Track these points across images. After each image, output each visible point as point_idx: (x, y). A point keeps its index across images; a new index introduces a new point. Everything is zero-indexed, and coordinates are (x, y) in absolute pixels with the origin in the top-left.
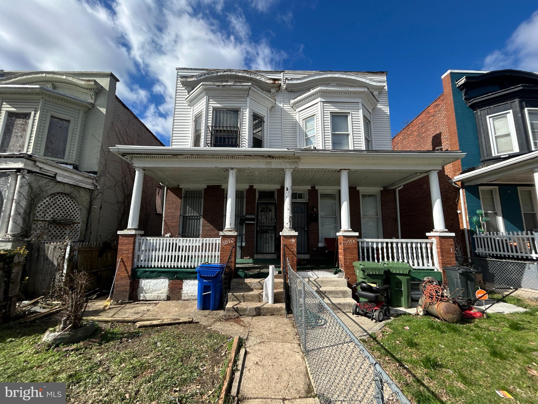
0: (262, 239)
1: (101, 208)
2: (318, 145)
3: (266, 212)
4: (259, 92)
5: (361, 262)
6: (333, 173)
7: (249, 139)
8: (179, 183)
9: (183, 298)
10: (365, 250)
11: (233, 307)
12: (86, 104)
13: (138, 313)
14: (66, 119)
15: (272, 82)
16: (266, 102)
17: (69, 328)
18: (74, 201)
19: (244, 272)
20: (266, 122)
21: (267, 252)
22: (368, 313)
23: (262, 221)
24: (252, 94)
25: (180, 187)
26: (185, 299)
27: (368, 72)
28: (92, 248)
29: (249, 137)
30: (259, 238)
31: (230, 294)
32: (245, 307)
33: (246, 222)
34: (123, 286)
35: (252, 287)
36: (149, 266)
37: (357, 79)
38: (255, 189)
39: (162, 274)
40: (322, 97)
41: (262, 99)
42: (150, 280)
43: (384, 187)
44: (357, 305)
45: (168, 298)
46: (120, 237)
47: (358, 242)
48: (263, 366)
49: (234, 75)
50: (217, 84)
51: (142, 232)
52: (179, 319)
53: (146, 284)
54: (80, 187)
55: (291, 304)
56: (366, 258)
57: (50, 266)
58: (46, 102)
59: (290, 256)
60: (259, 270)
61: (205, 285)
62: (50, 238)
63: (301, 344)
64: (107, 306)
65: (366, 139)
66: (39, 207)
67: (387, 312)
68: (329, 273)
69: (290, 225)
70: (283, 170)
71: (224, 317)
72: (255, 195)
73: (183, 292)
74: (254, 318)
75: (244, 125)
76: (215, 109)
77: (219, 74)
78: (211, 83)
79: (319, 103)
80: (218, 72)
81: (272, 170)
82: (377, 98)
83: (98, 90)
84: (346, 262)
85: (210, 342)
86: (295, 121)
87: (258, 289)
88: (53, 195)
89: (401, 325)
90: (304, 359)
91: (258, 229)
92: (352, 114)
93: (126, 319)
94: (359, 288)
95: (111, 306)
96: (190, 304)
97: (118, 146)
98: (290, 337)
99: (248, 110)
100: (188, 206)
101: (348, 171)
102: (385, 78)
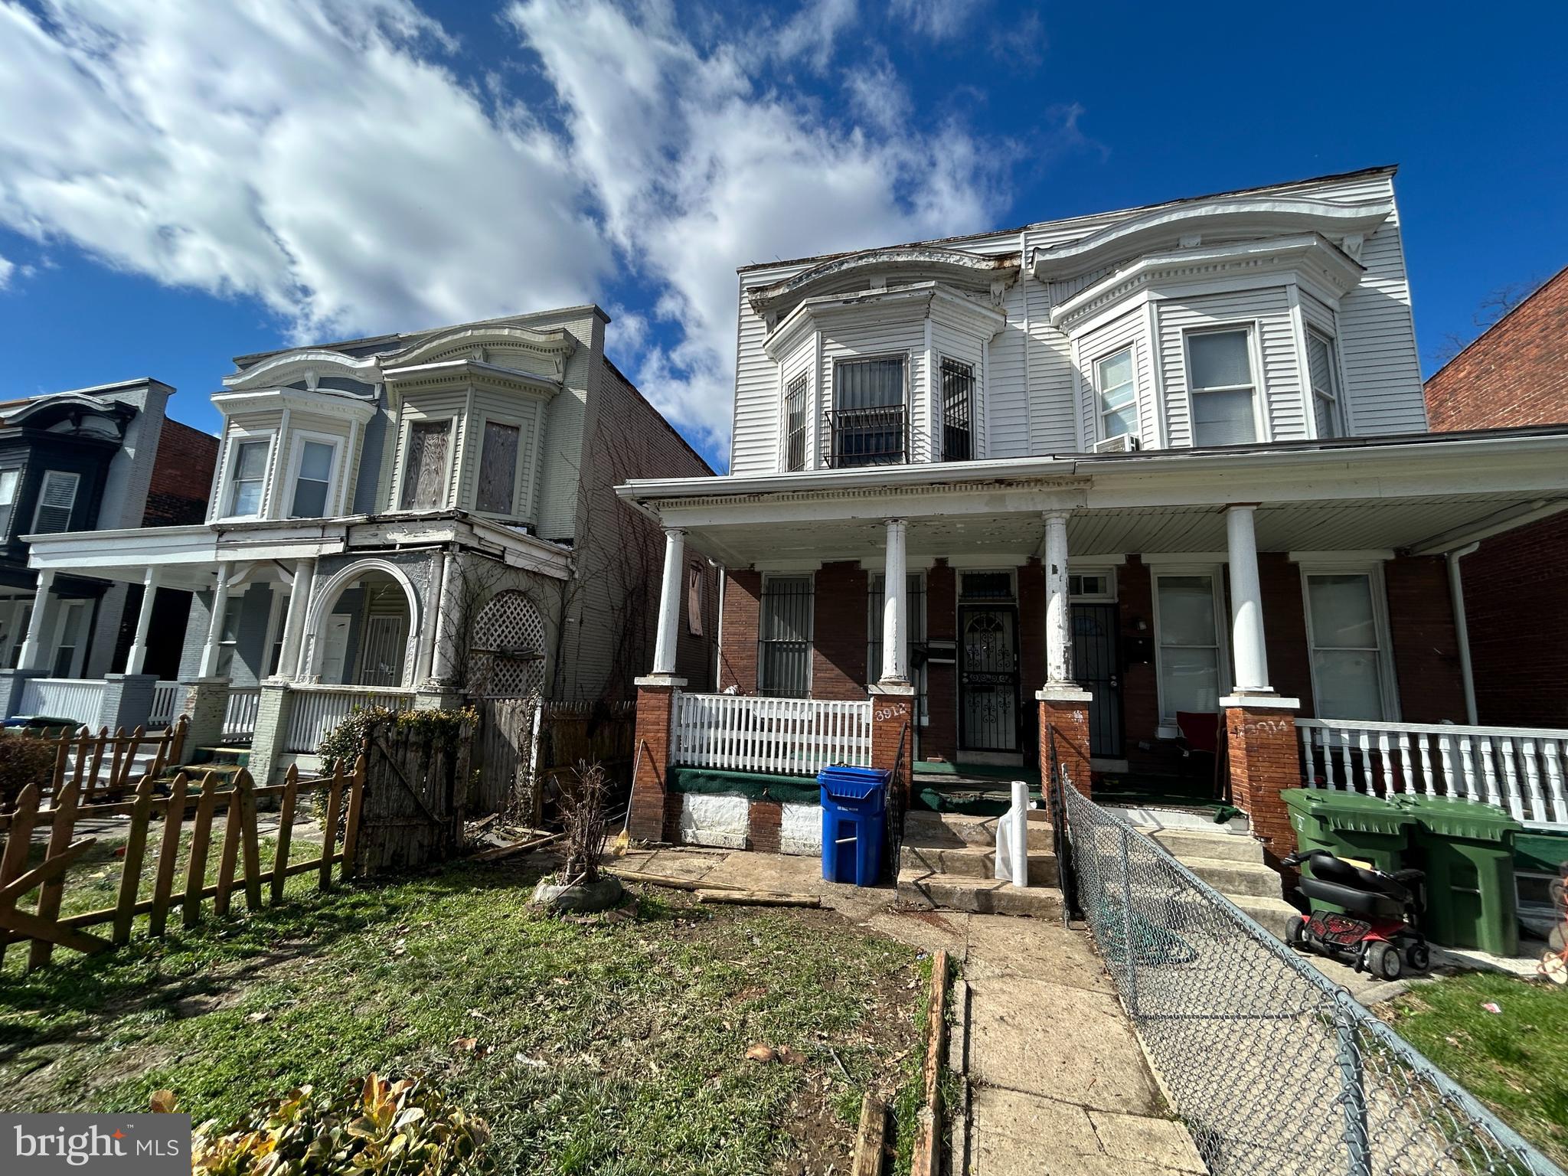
0: (978, 710)
1: (581, 622)
2: (1146, 431)
3: (985, 631)
4: (957, 301)
5: (1312, 790)
6: (1201, 515)
7: (933, 434)
8: (754, 558)
9: (783, 848)
10: (1328, 757)
11: (915, 883)
12: (548, 386)
13: (689, 871)
14: (513, 425)
15: (992, 264)
16: (978, 323)
17: (582, 880)
18: (534, 608)
19: (937, 795)
20: (979, 378)
21: (994, 745)
22: (1342, 948)
23: (976, 658)
24: (939, 308)
25: (757, 569)
26: (790, 851)
27: (1320, 179)
28: (575, 715)
29: (933, 427)
30: (967, 705)
31: (905, 849)
32: (948, 886)
33: (930, 660)
34: (650, 805)
35: (963, 836)
36: (704, 764)
37: (1276, 210)
38: (953, 569)
39: (733, 785)
40: (1152, 287)
41: (967, 319)
42: (705, 798)
43: (1398, 551)
44: (1303, 922)
45: (750, 846)
46: (640, 691)
47: (1299, 730)
48: (1019, 1027)
49: (884, 263)
50: (844, 296)
51: (684, 682)
52: (788, 896)
53: (699, 805)
54: (544, 576)
55: (1080, 893)
56: (1330, 781)
57: (506, 749)
58: (479, 393)
59: (1069, 759)
60: (978, 793)
61: (843, 818)
62: (496, 690)
63: (1121, 999)
64: (622, 848)
65: (1317, 396)
66: (478, 623)
67: (1418, 957)
68: (1200, 818)
69: (1067, 672)
70: (1039, 515)
71: (894, 905)
72: (954, 586)
73: (783, 834)
74: (975, 917)
75: (918, 396)
76: (840, 364)
77: (845, 267)
78: (828, 298)
79: (1147, 306)
80: (842, 263)
81: (1007, 517)
82: (1357, 259)
83: (571, 350)
84: (1259, 789)
85: (875, 955)
86: (1067, 365)
87: (976, 843)
88: (500, 595)
89: (1469, 998)
90: (1133, 1034)
91: (966, 680)
92: (1262, 325)
93: (671, 880)
94: (1306, 871)
95: (631, 851)
96: (802, 866)
97: (632, 481)
98: (1088, 976)
99: (928, 354)
100: (776, 618)
101: (1255, 508)
102: (1390, 187)
